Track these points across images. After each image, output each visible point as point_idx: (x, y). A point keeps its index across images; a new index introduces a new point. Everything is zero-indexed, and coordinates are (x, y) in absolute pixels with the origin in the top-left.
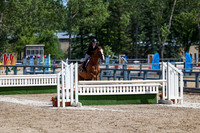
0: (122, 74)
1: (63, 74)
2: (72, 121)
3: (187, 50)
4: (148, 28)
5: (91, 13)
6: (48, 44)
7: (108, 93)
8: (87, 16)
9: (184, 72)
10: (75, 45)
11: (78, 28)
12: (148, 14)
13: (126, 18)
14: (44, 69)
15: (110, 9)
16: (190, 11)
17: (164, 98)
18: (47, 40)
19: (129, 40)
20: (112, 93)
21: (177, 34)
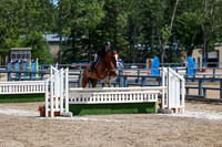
0: (118, 80)
1: (52, 81)
2: (61, 133)
3: (190, 54)
4: (148, 30)
5: (84, 13)
6: (36, 47)
7: (102, 102)
8: (80, 16)
9: (186, 78)
10: (66, 48)
11: (69, 29)
12: (148, 14)
13: (123, 19)
14: (30, 75)
15: (105, 8)
16: (193, 11)
17: (164, 106)
18: (35, 42)
19: (127, 43)
20: (106, 102)
21: (179, 37)
